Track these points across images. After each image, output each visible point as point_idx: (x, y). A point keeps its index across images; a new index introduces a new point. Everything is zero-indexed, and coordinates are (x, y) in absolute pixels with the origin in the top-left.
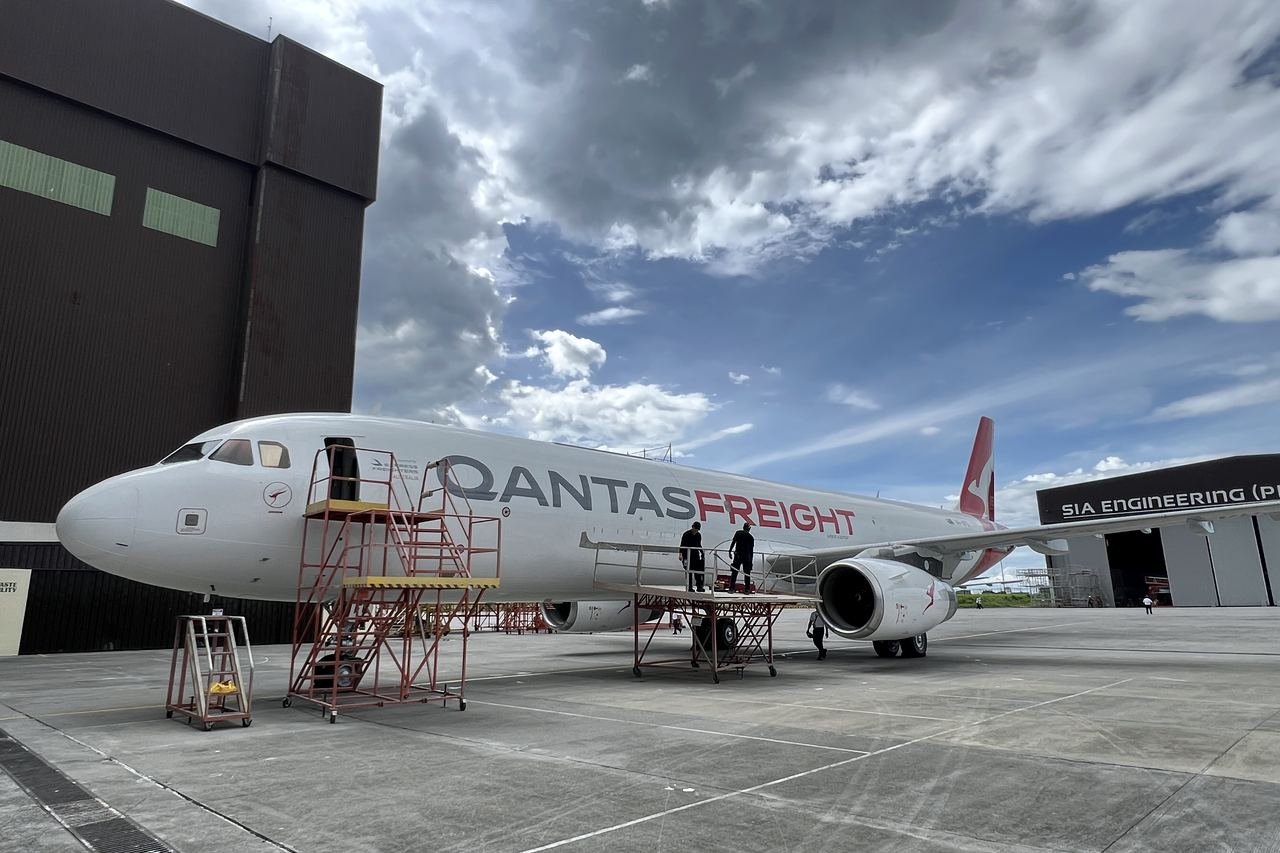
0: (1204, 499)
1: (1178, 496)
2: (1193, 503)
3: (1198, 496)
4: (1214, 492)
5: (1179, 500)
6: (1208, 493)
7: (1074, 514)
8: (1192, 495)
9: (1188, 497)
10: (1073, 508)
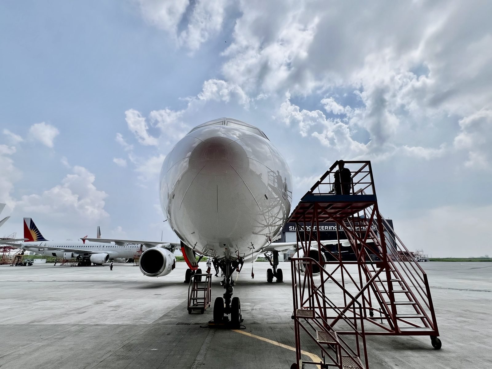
0: (328, 228)
1: (322, 227)
2: (325, 229)
3: (327, 227)
4: (331, 227)
5: (322, 228)
6: (329, 227)
7: (293, 230)
8: (325, 227)
9: (324, 227)
10: (293, 228)
